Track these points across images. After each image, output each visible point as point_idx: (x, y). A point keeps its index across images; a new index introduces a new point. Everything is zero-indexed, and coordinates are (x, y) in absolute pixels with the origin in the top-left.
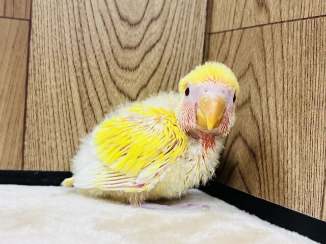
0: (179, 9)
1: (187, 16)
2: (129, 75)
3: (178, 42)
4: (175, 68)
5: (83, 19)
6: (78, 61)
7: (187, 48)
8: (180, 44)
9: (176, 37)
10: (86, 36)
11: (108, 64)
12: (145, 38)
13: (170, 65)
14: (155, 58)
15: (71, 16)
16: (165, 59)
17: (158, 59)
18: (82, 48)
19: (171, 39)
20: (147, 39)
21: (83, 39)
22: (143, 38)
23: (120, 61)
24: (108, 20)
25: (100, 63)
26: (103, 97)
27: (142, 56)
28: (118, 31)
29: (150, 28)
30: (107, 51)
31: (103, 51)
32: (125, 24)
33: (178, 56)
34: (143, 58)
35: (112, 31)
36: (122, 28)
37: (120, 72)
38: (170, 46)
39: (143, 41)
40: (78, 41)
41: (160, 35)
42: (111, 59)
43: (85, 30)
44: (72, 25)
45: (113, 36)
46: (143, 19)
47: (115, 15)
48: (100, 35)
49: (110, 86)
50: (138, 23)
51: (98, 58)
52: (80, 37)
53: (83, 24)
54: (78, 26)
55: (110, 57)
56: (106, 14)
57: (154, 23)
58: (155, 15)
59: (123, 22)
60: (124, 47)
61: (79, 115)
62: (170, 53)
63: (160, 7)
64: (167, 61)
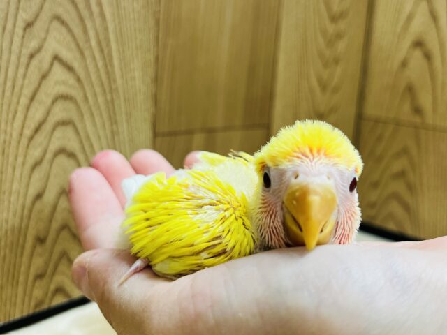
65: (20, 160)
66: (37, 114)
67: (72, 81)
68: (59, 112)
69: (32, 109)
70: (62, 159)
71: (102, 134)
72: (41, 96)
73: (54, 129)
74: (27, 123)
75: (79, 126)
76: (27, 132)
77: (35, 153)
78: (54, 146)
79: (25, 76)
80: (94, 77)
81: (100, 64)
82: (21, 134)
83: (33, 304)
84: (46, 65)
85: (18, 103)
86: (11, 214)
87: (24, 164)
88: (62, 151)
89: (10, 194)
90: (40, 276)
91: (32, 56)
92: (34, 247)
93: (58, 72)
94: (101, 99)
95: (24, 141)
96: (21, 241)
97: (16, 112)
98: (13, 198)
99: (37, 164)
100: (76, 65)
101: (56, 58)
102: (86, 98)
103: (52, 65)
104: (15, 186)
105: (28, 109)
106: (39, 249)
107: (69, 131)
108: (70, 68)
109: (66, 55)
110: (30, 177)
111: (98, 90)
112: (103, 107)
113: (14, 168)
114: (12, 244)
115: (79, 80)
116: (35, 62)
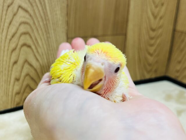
65: (6, 48)
66: (12, 30)
67: (27, 16)
68: (22, 29)
69: (10, 28)
70: (25, 48)
71: (42, 38)
72: (14, 22)
73: (21, 36)
74: (9, 33)
75: (32, 35)
76: (9, 37)
77: (13, 46)
78: (21, 43)
79: (6, 15)
80: (38, 14)
81: (40, 9)
82: (6, 38)
83: (15, 104)
84: (15, 10)
85: (4, 25)
86: (4, 69)
87: (8, 50)
88: (24, 45)
89: (3, 61)
90: (18, 93)
91: (9, 6)
92: (14, 82)
93: (21, 13)
94: (41, 23)
95: (8, 41)
96: (9, 79)
97: (3, 29)
98: (4, 63)
99: (14, 50)
100: (29, 9)
101: (20, 7)
102: (34, 23)
103: (18, 10)
104: (5, 58)
105: (8, 28)
106: (17, 83)
107: (27, 36)
108: (26, 11)
109: (24, 5)
110: (11, 55)
111: (40, 19)
112: (42, 27)
113: (4, 51)
114: (5, 81)
115: (30, 15)
116: (10, 8)
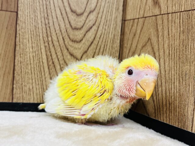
0: (106, 5)
1: (111, 10)
2: (76, 45)
3: (106, 26)
4: (104, 41)
5: (49, 11)
6: (46, 36)
7: (111, 29)
8: (107, 26)
9: (104, 22)
10: (51, 22)
11: (64, 38)
12: (86, 23)
13: (101, 39)
14: (92, 35)
15: (42, 10)
16: (98, 36)
17: (94, 36)
18: (48, 29)
19: (102, 24)
20: (87, 24)
21: (49, 23)
22: (85, 23)
23: (71, 36)
24: (64, 12)
25: (59, 38)
26: (61, 58)
27: (84, 33)
28: (70, 18)
29: (89, 17)
30: (63, 31)
31: (61, 31)
32: (74, 14)
33: (106, 34)
34: (85, 35)
35: (66, 19)
36: (72, 17)
37: (71, 43)
38: (101, 28)
39: (85, 25)
40: (46, 25)
41: (95, 21)
42: (65, 36)
43: (50, 18)
44: (42, 15)
45: (67, 22)
46: (85, 12)
47: (68, 9)
48: (59, 21)
49: (65, 51)
50: (82, 14)
51: (58, 35)
52: (47, 22)
53: (49, 15)
54: (46, 16)
55: (65, 34)
56: (63, 9)
57: (91, 14)
58: (92, 9)
59: (73, 13)
60: (73, 28)
61: (46, 69)
62: (101, 32)
63: (95, 4)
64: (99, 37)
